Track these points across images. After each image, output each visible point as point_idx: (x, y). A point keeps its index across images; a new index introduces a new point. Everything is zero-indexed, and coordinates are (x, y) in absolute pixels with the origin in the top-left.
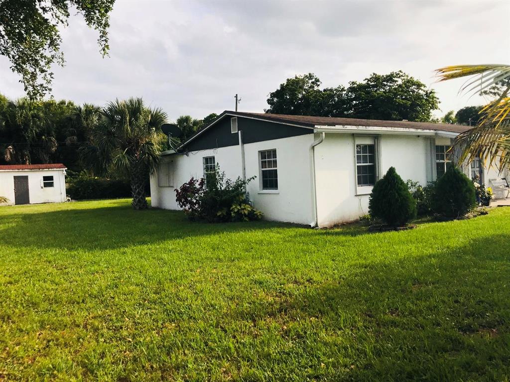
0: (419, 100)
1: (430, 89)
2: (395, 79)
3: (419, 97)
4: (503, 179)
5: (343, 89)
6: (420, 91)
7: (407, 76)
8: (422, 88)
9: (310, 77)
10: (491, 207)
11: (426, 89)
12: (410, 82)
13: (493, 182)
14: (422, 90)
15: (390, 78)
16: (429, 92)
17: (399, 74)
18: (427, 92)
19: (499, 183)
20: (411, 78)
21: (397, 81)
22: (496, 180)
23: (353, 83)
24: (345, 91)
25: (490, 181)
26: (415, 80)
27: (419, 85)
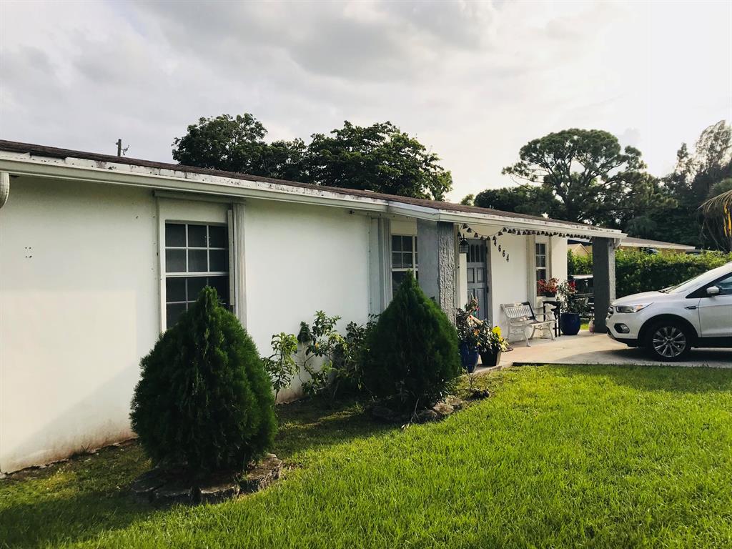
0: (414, 169)
1: (431, 154)
2: (381, 134)
3: (415, 164)
4: (525, 304)
5: (300, 144)
6: (418, 157)
7: (399, 132)
8: (421, 151)
9: (248, 119)
10: (500, 367)
11: (425, 153)
12: (401, 141)
13: (507, 310)
14: (420, 154)
15: (373, 133)
16: (429, 157)
17: (386, 127)
18: (426, 157)
19: (518, 312)
20: (404, 134)
21: (384, 138)
22: (512, 306)
23: (318, 136)
24: (304, 147)
25: (502, 308)
26: (410, 138)
27: (416, 147)
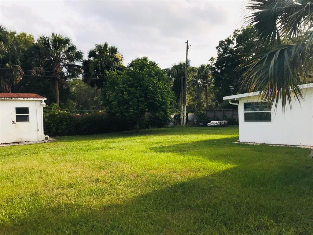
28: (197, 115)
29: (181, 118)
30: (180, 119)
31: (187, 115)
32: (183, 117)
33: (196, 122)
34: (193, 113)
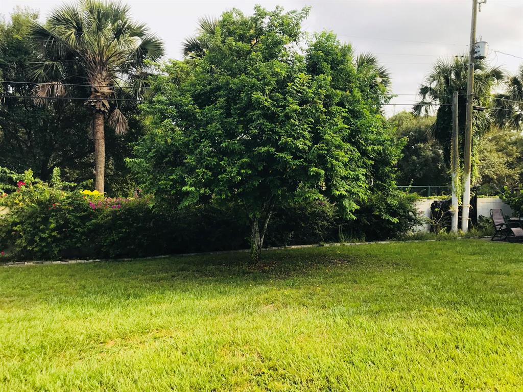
28: (508, 203)
29: (451, 210)
30: (450, 215)
31: (473, 202)
32: (461, 209)
33: (502, 225)
34: (497, 197)
